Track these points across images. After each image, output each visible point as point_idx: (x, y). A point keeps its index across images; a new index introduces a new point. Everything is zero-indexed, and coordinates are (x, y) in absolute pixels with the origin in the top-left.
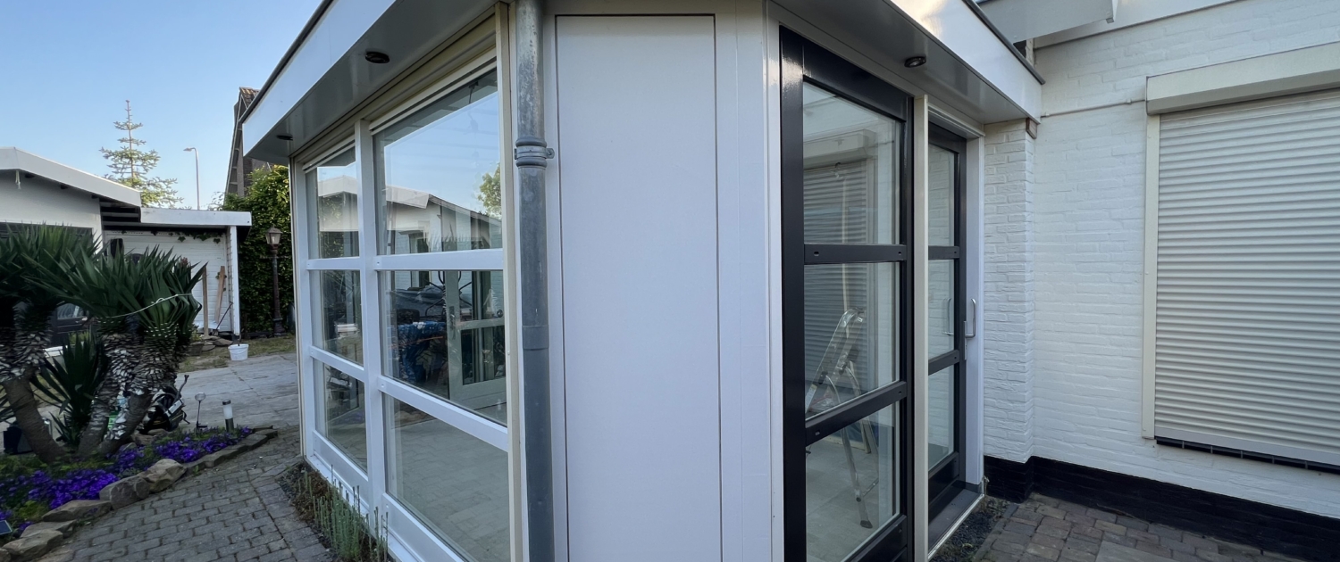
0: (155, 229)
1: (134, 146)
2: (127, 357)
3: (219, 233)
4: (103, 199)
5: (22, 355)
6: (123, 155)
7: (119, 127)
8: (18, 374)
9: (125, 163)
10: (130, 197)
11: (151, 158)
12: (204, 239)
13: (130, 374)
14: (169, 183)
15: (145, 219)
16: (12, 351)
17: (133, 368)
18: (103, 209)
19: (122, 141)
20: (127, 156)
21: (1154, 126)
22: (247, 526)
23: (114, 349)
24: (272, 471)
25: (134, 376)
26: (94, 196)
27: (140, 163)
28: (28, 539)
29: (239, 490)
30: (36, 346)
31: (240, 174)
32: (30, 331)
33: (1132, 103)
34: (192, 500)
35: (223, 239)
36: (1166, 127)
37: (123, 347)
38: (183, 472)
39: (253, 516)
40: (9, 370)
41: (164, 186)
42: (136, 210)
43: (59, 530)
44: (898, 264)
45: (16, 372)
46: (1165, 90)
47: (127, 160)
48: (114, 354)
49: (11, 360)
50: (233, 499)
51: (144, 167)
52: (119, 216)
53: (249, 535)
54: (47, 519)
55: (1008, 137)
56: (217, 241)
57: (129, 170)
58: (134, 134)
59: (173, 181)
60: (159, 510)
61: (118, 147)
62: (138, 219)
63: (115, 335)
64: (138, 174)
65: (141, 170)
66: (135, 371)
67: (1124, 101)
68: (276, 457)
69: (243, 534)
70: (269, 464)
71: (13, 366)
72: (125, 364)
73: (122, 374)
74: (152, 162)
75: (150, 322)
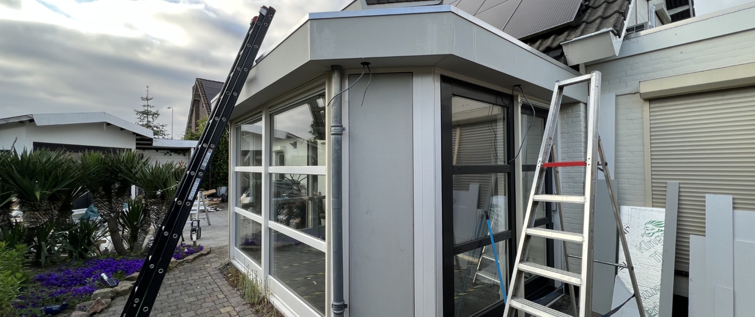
0: (158, 149)
1: (149, 109)
2: (157, 210)
3: (184, 151)
4: (138, 135)
5: (115, 207)
6: (143, 113)
7: (143, 99)
8: (113, 216)
9: (145, 117)
10: (148, 133)
11: (156, 114)
12: (179, 154)
13: (157, 217)
14: (163, 126)
15: (155, 144)
16: (111, 206)
17: (158, 215)
18: (137, 140)
19: (145, 106)
20: (146, 113)
21: (647, 106)
22: (207, 287)
23: (152, 206)
24: (215, 265)
25: (159, 218)
26: (134, 133)
27: (151, 116)
28: (122, 287)
29: (201, 273)
30: (120, 204)
31: (194, 120)
32: (119, 196)
33: (635, 93)
34: (182, 275)
35: (187, 154)
36: (652, 106)
37: (155, 205)
38: (177, 263)
39: (210, 284)
40: (110, 214)
41: (161, 128)
42: (151, 140)
43: (132, 284)
44: (506, 174)
45: (112, 215)
46: (650, 87)
47: (145, 115)
48: (152, 208)
49: (110, 210)
50: (200, 276)
51: (153, 118)
52: (144, 143)
53: (209, 291)
54: (127, 279)
55: (572, 110)
56: (184, 155)
57: (146, 120)
58: (150, 102)
59: (166, 125)
60: (170, 279)
61: (142, 109)
62: (151, 144)
63: (153, 200)
64: (150, 122)
65: (151, 120)
66: (160, 216)
67: (631, 92)
68: (216, 259)
69: (207, 291)
70: (213, 262)
71: (112, 212)
72: (156, 213)
73: (154, 217)
74: (156, 116)
75: (167, 194)
